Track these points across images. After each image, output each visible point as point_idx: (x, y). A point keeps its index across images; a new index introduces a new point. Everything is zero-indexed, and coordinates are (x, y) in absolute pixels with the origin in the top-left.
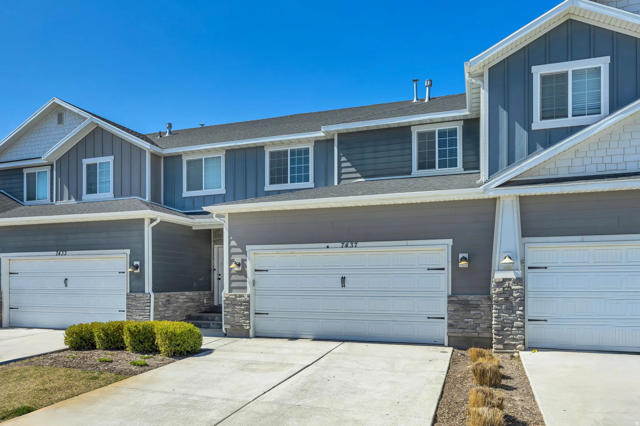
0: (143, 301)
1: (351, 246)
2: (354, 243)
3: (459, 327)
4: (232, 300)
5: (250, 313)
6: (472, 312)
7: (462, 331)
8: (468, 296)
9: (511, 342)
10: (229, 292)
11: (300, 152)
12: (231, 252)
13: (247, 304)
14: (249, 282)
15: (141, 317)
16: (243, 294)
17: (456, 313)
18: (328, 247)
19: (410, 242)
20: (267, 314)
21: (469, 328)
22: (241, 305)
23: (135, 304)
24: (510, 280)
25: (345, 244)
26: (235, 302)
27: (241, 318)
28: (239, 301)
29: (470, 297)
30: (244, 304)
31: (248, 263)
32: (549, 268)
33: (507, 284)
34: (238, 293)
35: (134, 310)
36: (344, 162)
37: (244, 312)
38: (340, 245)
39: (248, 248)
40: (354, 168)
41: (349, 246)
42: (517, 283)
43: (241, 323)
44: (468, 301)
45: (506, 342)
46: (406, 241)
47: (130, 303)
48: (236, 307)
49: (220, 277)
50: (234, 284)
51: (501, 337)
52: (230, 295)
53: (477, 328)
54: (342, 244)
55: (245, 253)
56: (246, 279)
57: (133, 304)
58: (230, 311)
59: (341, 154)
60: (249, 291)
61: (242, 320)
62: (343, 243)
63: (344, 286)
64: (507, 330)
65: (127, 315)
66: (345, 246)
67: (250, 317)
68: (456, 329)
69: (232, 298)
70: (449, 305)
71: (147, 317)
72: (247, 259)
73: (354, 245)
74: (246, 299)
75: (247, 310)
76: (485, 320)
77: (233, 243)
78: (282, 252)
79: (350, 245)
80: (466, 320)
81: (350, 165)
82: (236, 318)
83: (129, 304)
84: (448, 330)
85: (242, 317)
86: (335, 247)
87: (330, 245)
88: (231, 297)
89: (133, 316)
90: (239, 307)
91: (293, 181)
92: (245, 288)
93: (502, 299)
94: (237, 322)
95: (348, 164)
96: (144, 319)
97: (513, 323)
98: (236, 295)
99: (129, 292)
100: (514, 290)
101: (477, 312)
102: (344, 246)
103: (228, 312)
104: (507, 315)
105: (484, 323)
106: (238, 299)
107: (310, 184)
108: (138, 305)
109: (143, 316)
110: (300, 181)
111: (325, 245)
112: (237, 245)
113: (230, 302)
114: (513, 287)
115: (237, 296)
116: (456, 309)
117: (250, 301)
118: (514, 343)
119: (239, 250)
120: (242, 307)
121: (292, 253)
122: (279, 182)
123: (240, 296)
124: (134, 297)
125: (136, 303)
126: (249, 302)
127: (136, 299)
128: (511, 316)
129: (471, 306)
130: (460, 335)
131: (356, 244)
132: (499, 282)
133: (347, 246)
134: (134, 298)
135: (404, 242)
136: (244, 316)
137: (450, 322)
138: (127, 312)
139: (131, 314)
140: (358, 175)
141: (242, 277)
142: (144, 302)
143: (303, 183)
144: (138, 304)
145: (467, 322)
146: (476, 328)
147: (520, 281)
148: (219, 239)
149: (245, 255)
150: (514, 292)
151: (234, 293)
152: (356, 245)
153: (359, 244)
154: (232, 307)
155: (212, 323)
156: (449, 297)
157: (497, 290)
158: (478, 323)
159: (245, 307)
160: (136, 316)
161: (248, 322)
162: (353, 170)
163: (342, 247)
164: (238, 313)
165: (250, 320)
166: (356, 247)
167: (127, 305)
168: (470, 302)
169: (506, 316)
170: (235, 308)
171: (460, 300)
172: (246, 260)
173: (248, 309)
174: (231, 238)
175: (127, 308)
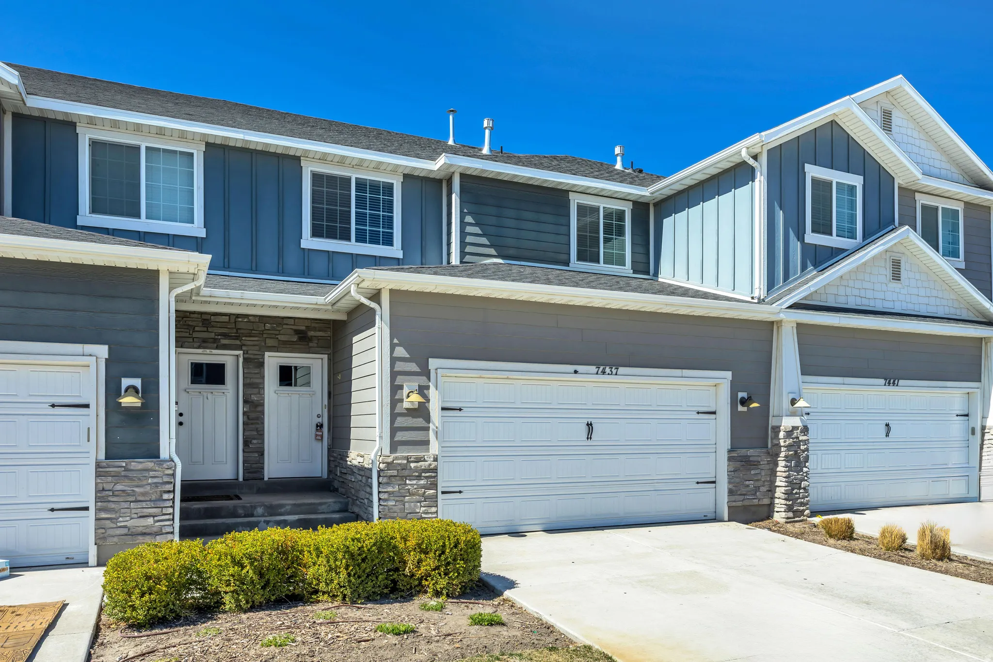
0: (155, 480)
1: (610, 373)
2: (614, 368)
3: (739, 493)
4: (399, 468)
5: (437, 492)
6: (753, 472)
7: (742, 497)
8: (748, 451)
9: (799, 508)
10: (391, 452)
11: (375, 187)
12: (395, 369)
13: (433, 475)
14: (433, 430)
15: (150, 521)
16: (424, 456)
17: (736, 474)
18: (576, 372)
19: (686, 372)
20: (460, 492)
21: (749, 493)
22: (419, 477)
23: (126, 488)
24: (797, 428)
25: (601, 368)
26: (406, 473)
27: (419, 504)
28: (416, 469)
29: (750, 452)
30: (427, 474)
31: (433, 393)
32: (811, 414)
33: (795, 434)
34: (414, 454)
35: (126, 505)
36: (470, 224)
37: (425, 492)
38: (593, 369)
39: (433, 363)
40: (485, 238)
41: (607, 373)
42: (804, 433)
43: (419, 513)
44: (750, 456)
45: (795, 508)
46: (680, 370)
47: (107, 487)
48: (408, 482)
49: (181, 419)
50: (400, 436)
51: (791, 503)
52: (396, 458)
53: (758, 493)
54: (597, 369)
55: (426, 373)
56: (427, 425)
57: (119, 487)
58: (395, 491)
59: (465, 211)
60: (434, 448)
61: (421, 506)
62: (598, 367)
63: (591, 438)
64: (796, 493)
65: (97, 519)
66: (601, 372)
67: (437, 501)
68: (736, 496)
69: (400, 464)
70: (730, 463)
71: (169, 520)
72: (430, 384)
73: (614, 371)
74: (430, 465)
75: (432, 486)
76: (764, 481)
77: (400, 352)
78: (488, 376)
79: (608, 370)
80: (747, 483)
81: (480, 232)
82: (407, 504)
83: (103, 490)
84: (728, 498)
85: (420, 502)
86: (586, 372)
87: (580, 368)
88: (399, 461)
89: (121, 519)
90: (414, 482)
91: (361, 238)
92: (427, 443)
93: (792, 453)
94: (410, 513)
95: (477, 230)
96: (157, 524)
97: (801, 484)
98: (407, 458)
99: (102, 456)
100: (801, 441)
101: (757, 471)
102: (599, 372)
103: (390, 494)
104: (795, 473)
105: (763, 486)
106: (413, 465)
107: (396, 251)
108: (136, 489)
109: (156, 518)
110: (374, 240)
111: (571, 368)
112: (408, 356)
113: (395, 473)
114: (801, 438)
115: (412, 459)
116: (736, 468)
117: (437, 469)
118: (802, 508)
119: (413, 367)
120: (422, 482)
121: (508, 378)
122: (331, 234)
123: (418, 460)
124: (123, 469)
125: (129, 486)
126: (435, 471)
127: (130, 474)
128: (799, 475)
129: (752, 463)
130: (740, 504)
131: (616, 370)
132: (789, 431)
133: (604, 372)
134: (123, 474)
135: (678, 372)
136: (425, 499)
137: (731, 486)
138: (98, 510)
139: (113, 516)
140: (492, 251)
141: (419, 422)
142: (158, 483)
143: (381, 246)
144: (137, 486)
145: (748, 486)
146: (756, 493)
147: (805, 430)
148: (187, 335)
149: (425, 378)
150: (801, 444)
151: (402, 453)
152: (617, 372)
153: (622, 370)
154: (399, 482)
155: (265, 521)
156: (729, 451)
157: (788, 442)
158: (757, 485)
159: (427, 481)
160: (131, 519)
161: (434, 509)
162: (484, 241)
163: (597, 374)
164: (411, 494)
165: (437, 506)
166: (616, 374)
167: (97, 491)
168: (751, 459)
169: (795, 475)
170: (406, 484)
171: (740, 456)
172: (428, 388)
173: (434, 486)
174: (396, 341)
175: (98, 499)
